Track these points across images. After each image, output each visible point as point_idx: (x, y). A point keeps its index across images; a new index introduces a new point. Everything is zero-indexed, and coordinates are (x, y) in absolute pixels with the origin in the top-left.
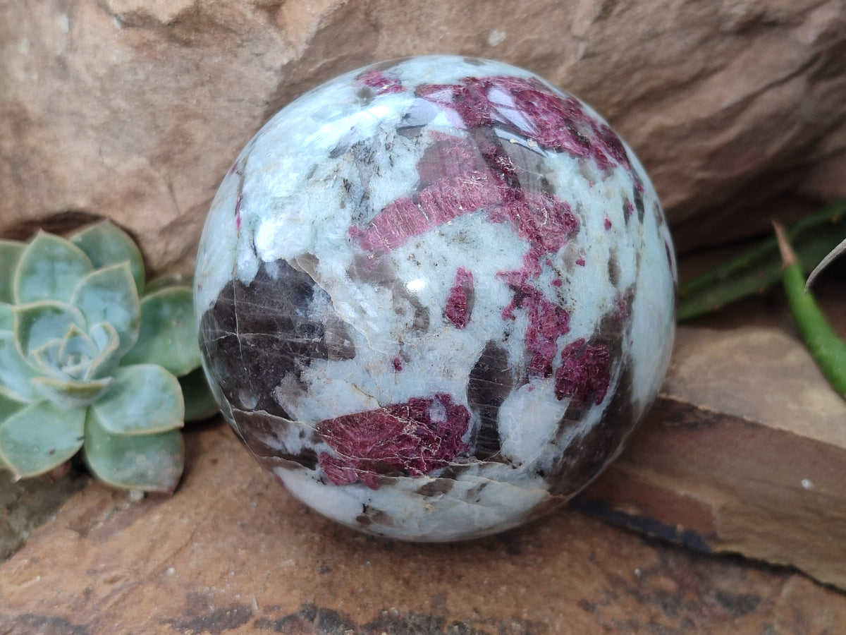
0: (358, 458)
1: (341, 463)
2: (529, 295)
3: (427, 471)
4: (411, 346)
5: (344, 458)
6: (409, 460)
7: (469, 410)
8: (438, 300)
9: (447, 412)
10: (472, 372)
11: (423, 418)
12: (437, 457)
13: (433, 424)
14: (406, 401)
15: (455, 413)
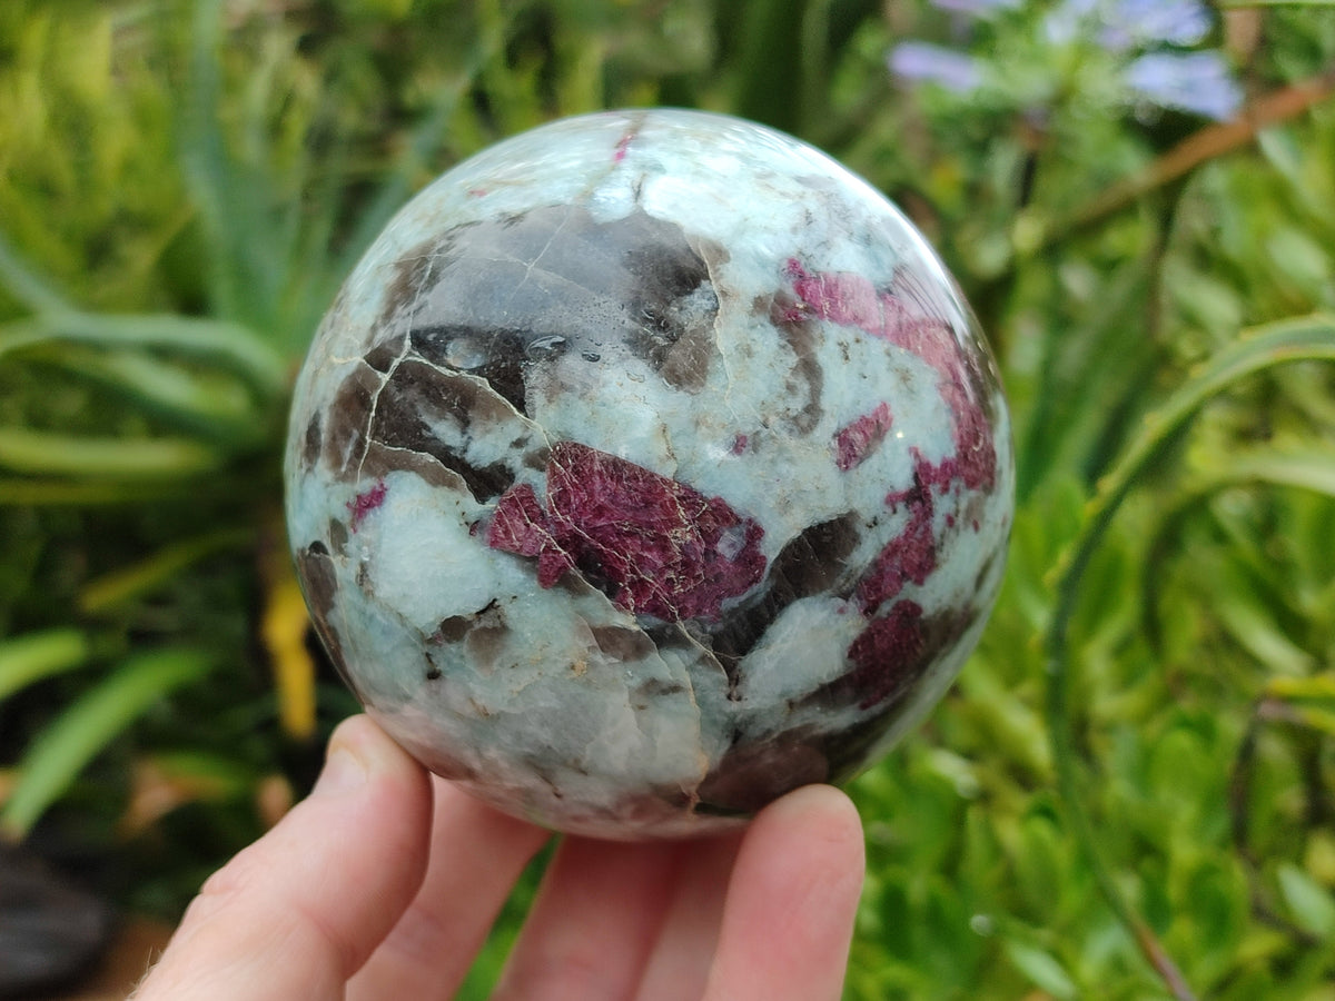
0: (572, 524)
1: (539, 517)
2: (924, 504)
3: (642, 609)
4: (773, 438)
5: (552, 512)
6: (638, 575)
7: (767, 570)
8: (841, 415)
9: (743, 551)
10: (810, 528)
11: (709, 535)
12: (674, 600)
13: (715, 552)
14: (711, 496)
15: (749, 559)
